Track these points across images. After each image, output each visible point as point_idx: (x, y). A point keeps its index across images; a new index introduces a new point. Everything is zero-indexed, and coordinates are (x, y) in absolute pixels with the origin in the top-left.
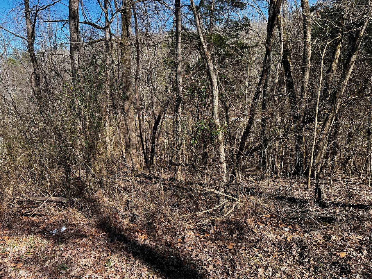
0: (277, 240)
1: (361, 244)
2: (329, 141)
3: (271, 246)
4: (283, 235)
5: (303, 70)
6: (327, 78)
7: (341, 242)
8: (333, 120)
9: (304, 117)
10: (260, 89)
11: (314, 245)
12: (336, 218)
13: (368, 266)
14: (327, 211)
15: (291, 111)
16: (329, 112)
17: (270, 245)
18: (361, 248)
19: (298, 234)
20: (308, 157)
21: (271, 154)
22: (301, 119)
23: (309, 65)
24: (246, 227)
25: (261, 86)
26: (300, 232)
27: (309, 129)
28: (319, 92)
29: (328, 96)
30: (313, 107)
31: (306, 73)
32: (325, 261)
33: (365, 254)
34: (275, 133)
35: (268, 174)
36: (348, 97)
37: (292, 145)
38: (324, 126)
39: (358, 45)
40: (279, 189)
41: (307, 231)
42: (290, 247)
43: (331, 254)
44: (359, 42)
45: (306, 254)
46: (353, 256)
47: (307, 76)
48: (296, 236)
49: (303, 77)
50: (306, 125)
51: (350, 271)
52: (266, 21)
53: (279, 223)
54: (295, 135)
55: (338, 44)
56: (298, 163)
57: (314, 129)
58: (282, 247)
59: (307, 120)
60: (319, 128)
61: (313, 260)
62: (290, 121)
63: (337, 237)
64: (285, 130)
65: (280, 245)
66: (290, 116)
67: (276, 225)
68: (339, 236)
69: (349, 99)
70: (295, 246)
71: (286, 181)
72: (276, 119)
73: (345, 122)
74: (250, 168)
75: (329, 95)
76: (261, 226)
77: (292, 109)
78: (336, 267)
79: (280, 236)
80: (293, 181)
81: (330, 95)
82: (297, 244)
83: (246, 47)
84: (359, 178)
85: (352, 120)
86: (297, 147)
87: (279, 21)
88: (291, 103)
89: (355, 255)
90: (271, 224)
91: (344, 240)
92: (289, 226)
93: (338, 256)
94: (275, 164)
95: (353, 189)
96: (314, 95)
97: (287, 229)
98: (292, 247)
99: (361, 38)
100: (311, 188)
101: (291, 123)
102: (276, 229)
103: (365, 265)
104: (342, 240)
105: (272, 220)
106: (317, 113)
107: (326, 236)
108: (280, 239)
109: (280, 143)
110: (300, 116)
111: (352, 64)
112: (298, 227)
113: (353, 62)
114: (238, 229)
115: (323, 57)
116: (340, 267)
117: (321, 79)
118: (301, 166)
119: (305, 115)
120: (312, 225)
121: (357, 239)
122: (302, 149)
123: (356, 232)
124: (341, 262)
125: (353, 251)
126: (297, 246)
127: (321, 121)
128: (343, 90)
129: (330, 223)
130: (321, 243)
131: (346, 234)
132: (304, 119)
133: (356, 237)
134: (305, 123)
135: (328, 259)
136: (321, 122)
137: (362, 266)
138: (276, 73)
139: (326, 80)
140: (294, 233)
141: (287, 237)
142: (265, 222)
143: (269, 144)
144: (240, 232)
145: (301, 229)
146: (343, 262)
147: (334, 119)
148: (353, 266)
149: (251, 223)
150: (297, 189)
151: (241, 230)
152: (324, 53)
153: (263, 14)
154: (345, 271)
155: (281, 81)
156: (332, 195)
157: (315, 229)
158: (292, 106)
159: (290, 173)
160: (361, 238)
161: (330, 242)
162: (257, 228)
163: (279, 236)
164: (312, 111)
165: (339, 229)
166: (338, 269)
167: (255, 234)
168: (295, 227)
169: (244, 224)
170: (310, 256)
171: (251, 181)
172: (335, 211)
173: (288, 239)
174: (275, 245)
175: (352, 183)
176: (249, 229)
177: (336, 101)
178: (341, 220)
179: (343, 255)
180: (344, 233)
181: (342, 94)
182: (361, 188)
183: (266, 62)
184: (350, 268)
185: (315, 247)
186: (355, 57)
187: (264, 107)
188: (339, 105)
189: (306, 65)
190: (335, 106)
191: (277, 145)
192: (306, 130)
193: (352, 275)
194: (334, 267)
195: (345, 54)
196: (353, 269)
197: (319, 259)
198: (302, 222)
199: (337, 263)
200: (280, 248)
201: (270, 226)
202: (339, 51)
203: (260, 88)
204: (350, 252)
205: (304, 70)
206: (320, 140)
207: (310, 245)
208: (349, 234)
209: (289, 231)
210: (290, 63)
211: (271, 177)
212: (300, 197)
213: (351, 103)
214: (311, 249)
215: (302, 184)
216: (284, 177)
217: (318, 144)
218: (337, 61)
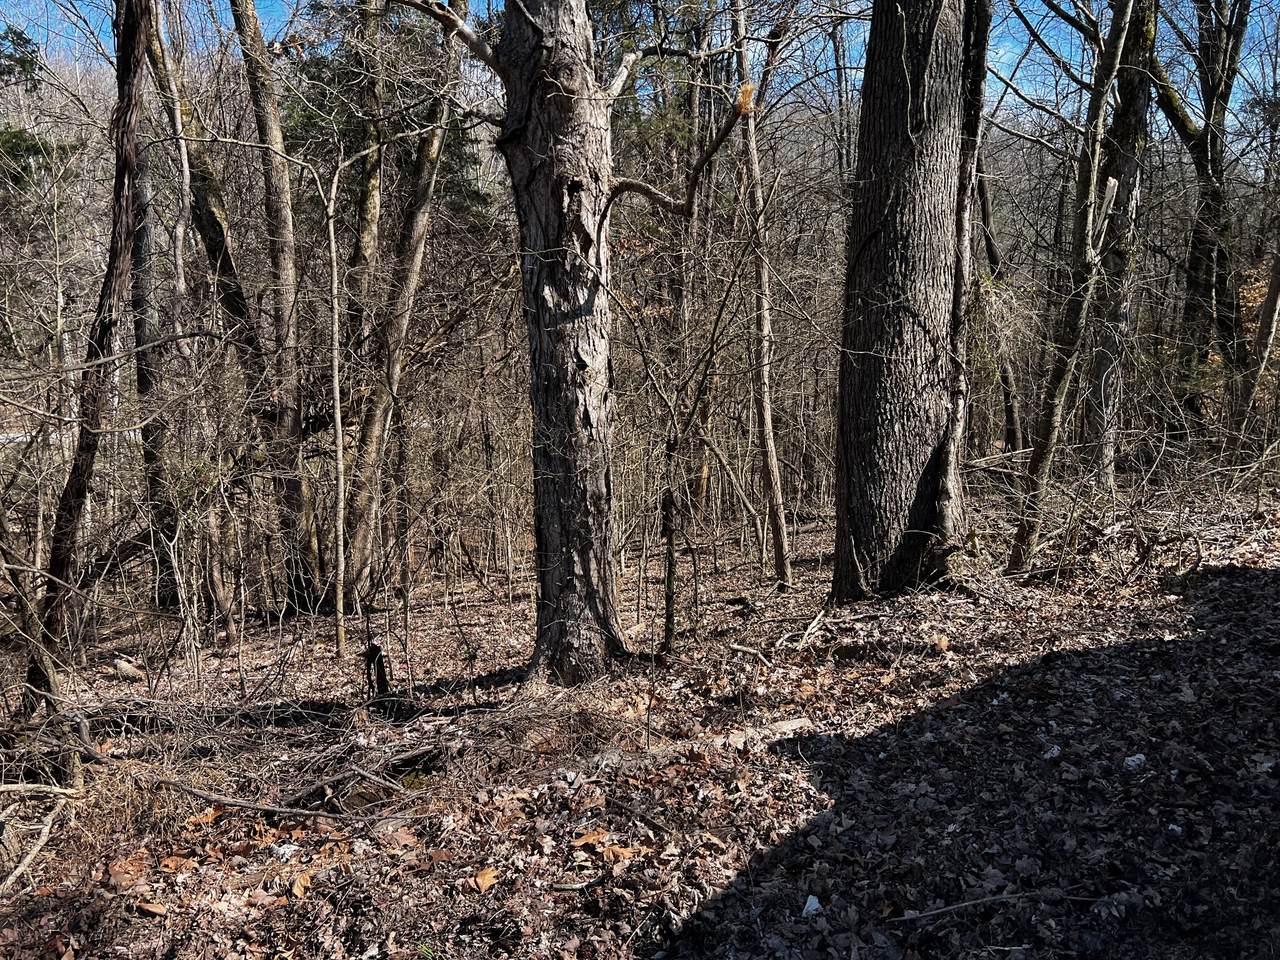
0: (254, 913)
1: (531, 815)
2: (386, 489)
3: (234, 947)
4: (277, 879)
5: (272, 250)
6: (352, 282)
7: (475, 832)
8: (389, 418)
9: (298, 412)
10: (110, 311)
11: (394, 879)
12: (447, 749)
13: (564, 890)
14: (415, 730)
15: (249, 393)
16: (374, 393)
17: (230, 943)
18: (533, 828)
19: (331, 856)
20: (327, 546)
21: (193, 561)
22: (288, 420)
23: (289, 236)
24: (114, 904)
25: (114, 300)
26: (336, 843)
27: (317, 452)
28: (336, 328)
29: (363, 342)
30: (324, 376)
31: (283, 263)
32: (437, 927)
33: (547, 850)
34: (199, 478)
35: (191, 636)
36: (422, 345)
37: (267, 514)
38: (363, 440)
39: (429, 184)
40: (242, 683)
41: (362, 829)
42: (308, 924)
43: (450, 892)
44: (431, 175)
45: (370, 926)
46: (517, 870)
47: (289, 273)
48: (324, 866)
49: (276, 277)
50: (306, 440)
51: (518, 935)
52: (111, 63)
53: (255, 833)
54: (274, 479)
55: (369, 176)
56: (298, 576)
57: (335, 451)
58: (276, 935)
59: (308, 423)
60: (350, 447)
61: (398, 942)
62: (249, 431)
63: (459, 814)
64: (236, 463)
65: (270, 930)
66: (249, 412)
67: (244, 842)
68: (464, 810)
69: (424, 350)
70: (327, 909)
71: (262, 647)
72: (201, 427)
73: (420, 422)
74: (118, 619)
75: (366, 339)
76: (180, 878)
77: (251, 385)
78: (474, 938)
79: (266, 889)
80: (289, 638)
81: (369, 336)
82: (333, 901)
83: (34, 150)
84: (481, 586)
85: (439, 414)
86: (287, 523)
87: (161, 66)
88: (244, 364)
89: (521, 865)
90: (223, 850)
91: (480, 822)
92: (297, 833)
93: (473, 890)
94: (214, 592)
95: (470, 625)
96: (319, 338)
97: (288, 850)
98: (316, 918)
99: (433, 163)
100: (351, 651)
101: (254, 438)
102: (245, 865)
103: (557, 890)
104: (475, 821)
105: (226, 832)
106: (337, 395)
107: (424, 827)
108: (268, 900)
109: (224, 515)
110: (284, 410)
111: (418, 242)
112: (328, 824)
113: (421, 238)
114: (75, 928)
115: (331, 211)
116: (485, 930)
117: (335, 285)
118: (307, 587)
119: (299, 406)
120: (375, 801)
121: (516, 802)
122: (305, 522)
123: (509, 778)
124: (488, 910)
125: (514, 853)
126: (335, 907)
127: (352, 424)
128: (405, 322)
129: (427, 771)
130: (415, 862)
131: (483, 796)
132: (297, 421)
133: (511, 796)
134: (304, 435)
135: (446, 914)
136: (353, 428)
137: (548, 897)
138: (175, 256)
139: (351, 287)
140: (315, 857)
141: (291, 885)
142: (199, 850)
143: (181, 525)
144: (87, 934)
145: (340, 830)
146: (495, 910)
147: (390, 414)
148: (525, 912)
149: (133, 878)
150: (303, 666)
151: (91, 926)
152: (333, 196)
153: (92, 33)
154: (504, 937)
155: (198, 290)
156: (418, 659)
157: (386, 812)
158: (248, 376)
159: (272, 613)
160: (525, 796)
161: (440, 843)
162: (164, 890)
163: (260, 891)
164: (320, 391)
165: (460, 784)
166: (482, 941)
167: (158, 919)
168: (316, 831)
169: (100, 896)
170: (385, 927)
171: (126, 678)
172: (438, 723)
173: (297, 891)
174: (248, 938)
175: (464, 607)
176: (129, 909)
177: (389, 357)
178: (461, 753)
179: (487, 879)
180: (478, 795)
181: (404, 334)
182: (490, 615)
183: (120, 206)
184: (516, 923)
185: (395, 888)
186: (423, 221)
187: (144, 383)
188: (398, 368)
189: (282, 235)
190: (388, 374)
191: (213, 521)
192: (308, 458)
193: (527, 944)
194: (467, 940)
195: (396, 210)
196: (526, 923)
197: (414, 927)
198: (339, 803)
199: (475, 919)
200: (271, 942)
201: (221, 856)
202: (376, 199)
203: (110, 307)
204: (507, 859)
205: (275, 252)
206: (357, 485)
207: (378, 884)
208: (490, 792)
209: (296, 854)
210: (225, 225)
211: (206, 639)
212: (319, 694)
213: (431, 363)
214: (384, 900)
215: (318, 646)
216: (252, 631)
217: (352, 499)
218: (375, 228)
